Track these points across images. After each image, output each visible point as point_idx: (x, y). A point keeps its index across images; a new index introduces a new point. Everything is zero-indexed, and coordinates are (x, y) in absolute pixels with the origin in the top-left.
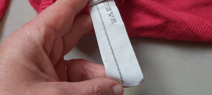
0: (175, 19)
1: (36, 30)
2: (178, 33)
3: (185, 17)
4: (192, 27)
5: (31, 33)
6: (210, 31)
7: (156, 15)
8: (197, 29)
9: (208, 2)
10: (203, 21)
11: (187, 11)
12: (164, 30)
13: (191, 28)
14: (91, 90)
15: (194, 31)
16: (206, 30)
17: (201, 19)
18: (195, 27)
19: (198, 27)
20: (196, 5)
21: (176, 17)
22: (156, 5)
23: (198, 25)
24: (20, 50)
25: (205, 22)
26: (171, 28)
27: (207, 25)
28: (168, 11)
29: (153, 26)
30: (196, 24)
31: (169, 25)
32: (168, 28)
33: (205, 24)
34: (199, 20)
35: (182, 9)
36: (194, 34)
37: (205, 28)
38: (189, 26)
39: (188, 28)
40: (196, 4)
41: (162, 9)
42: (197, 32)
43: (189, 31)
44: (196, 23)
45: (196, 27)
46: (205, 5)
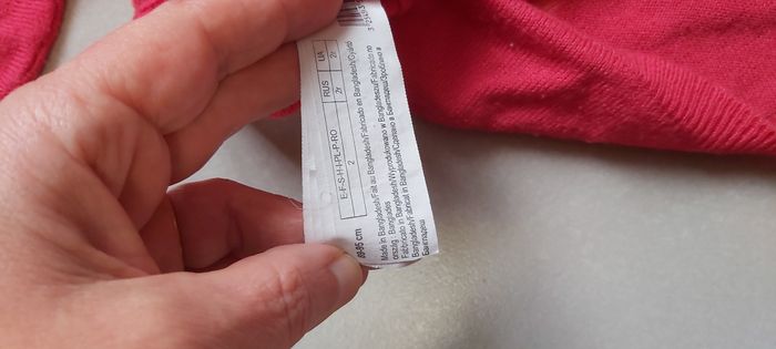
0: (615, 71)
1: (67, 106)
2: (626, 119)
3: (649, 67)
4: (673, 102)
5: (49, 116)
6: (731, 117)
7: (555, 56)
8: (687, 109)
9: (728, 20)
10: (706, 83)
11: (658, 51)
12: (580, 108)
13: (669, 103)
14: (271, 286)
15: (679, 114)
16: (717, 113)
17: (700, 79)
18: (680, 103)
19: (691, 104)
20: (688, 28)
21: (621, 65)
22: (553, 25)
23: (691, 96)
24: (13, 178)
25: (714, 89)
26: (602, 101)
27: (720, 99)
28: (594, 43)
29: (543, 93)
30: (686, 92)
31: (595, 90)
32: (591, 100)
33: (715, 93)
34: (696, 81)
35: (642, 44)
36: (677, 127)
37: (715, 108)
38: (661, 98)
39: (659, 104)
40: (687, 25)
41: (573, 37)
42: (689, 119)
43: (663, 112)
44: (683, 88)
45: (684, 104)
46: (716, 30)
